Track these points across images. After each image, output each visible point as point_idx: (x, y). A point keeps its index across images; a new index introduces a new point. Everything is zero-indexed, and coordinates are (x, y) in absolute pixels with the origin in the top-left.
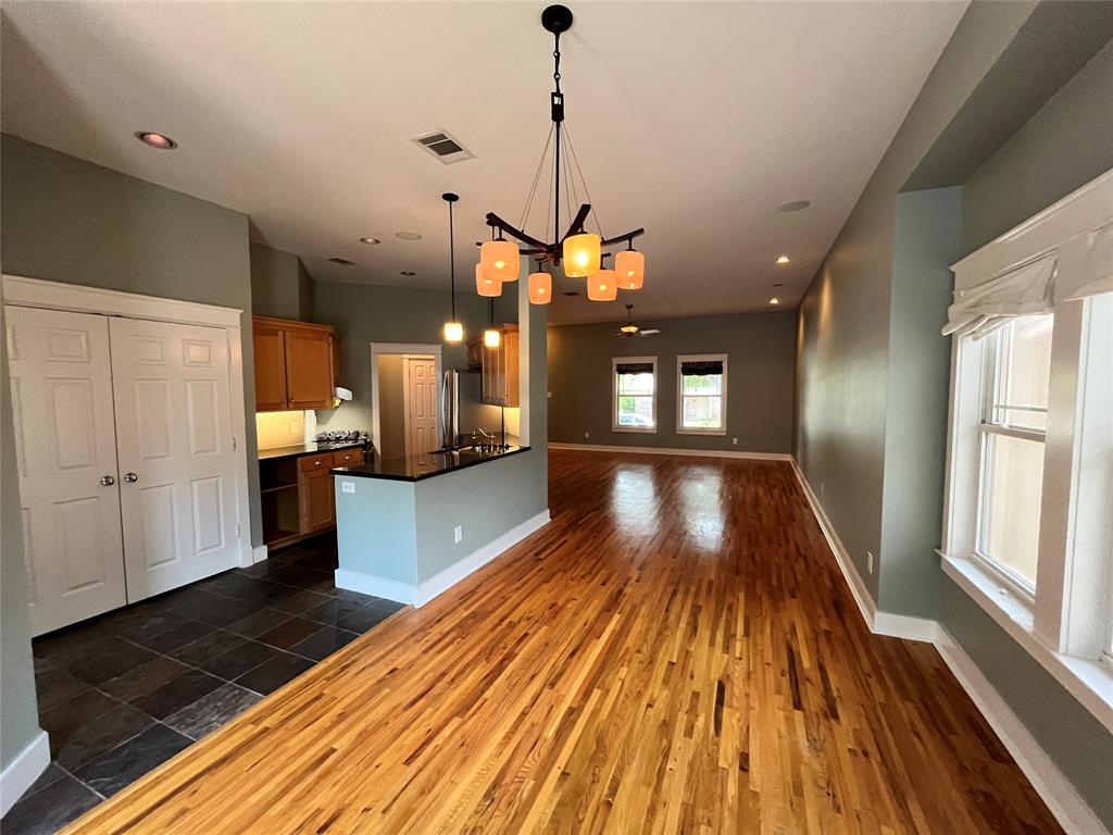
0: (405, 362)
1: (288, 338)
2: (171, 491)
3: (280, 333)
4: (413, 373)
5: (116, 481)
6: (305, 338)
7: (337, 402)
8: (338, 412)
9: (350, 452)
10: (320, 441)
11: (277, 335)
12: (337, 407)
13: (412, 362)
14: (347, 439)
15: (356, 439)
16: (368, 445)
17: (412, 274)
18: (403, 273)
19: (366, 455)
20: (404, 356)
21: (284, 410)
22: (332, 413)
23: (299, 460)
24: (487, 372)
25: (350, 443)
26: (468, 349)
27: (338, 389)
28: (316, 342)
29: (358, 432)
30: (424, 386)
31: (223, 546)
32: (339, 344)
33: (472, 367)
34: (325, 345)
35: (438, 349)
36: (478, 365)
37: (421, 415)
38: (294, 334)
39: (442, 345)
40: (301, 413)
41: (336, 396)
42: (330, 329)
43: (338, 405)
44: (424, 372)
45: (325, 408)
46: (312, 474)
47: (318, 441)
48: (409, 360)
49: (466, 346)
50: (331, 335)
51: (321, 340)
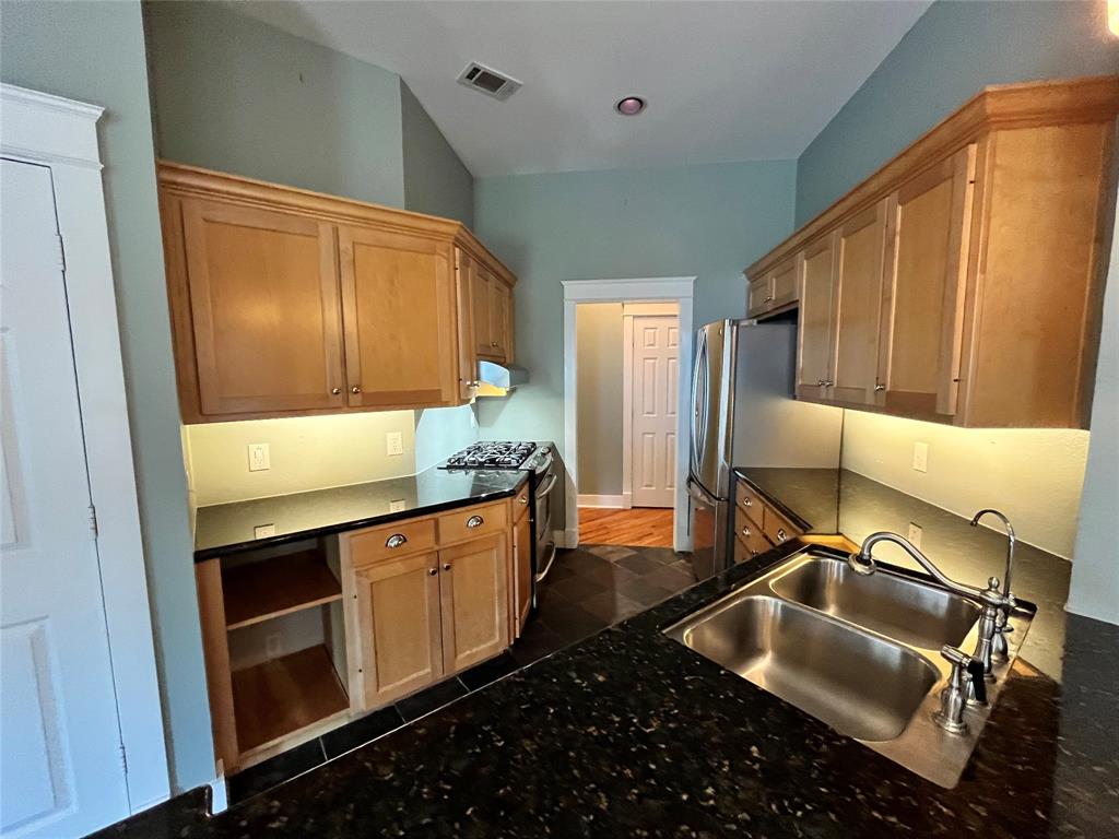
0: (627, 324)
1: (345, 245)
3: (325, 232)
4: (639, 345)
6: (387, 245)
9: (480, 509)
10: (452, 466)
11: (316, 235)
13: (637, 321)
20: (630, 309)
21: (337, 411)
22: (503, 407)
23: (343, 537)
26: (748, 282)
27: (485, 366)
28: (423, 257)
29: (534, 444)
30: (657, 361)
31: (74, 808)
32: (510, 286)
33: (761, 318)
34: (441, 266)
35: (686, 285)
36: (793, 307)
37: (651, 410)
38: (362, 234)
39: (694, 278)
40: (411, 412)
41: (478, 378)
42: (451, 227)
43: (504, 394)
44: (657, 339)
45: (446, 404)
46: (380, 572)
47: (448, 468)
48: (634, 317)
49: (744, 277)
50: (457, 243)
51: (431, 253)
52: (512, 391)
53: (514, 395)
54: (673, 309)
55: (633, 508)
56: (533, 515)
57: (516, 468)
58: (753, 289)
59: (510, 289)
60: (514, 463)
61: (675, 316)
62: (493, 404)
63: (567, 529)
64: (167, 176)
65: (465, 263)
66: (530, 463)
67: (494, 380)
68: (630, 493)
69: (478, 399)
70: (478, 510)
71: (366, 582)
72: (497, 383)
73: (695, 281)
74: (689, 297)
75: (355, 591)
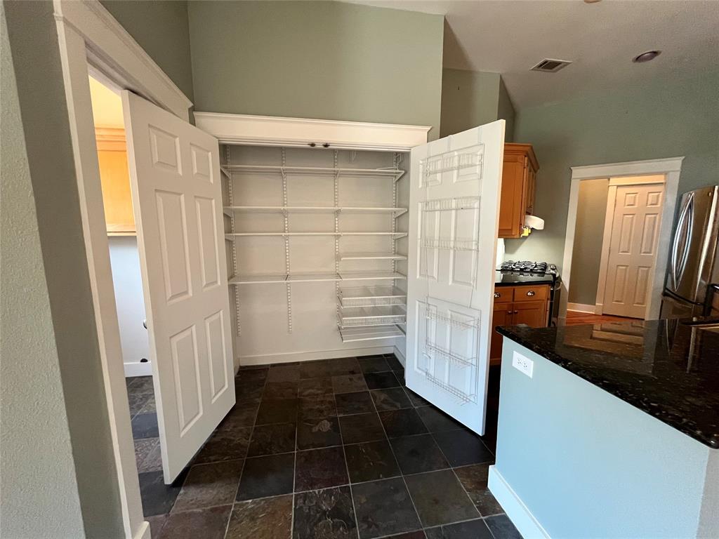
0: (612, 188)
4: (621, 202)
7: (526, 232)
8: (526, 242)
9: (533, 288)
10: (504, 270)
12: (525, 238)
13: (619, 189)
14: (532, 271)
15: (542, 273)
16: (556, 281)
17: (655, 53)
18: (638, 59)
19: (552, 292)
20: (614, 181)
22: (521, 243)
25: (535, 278)
29: (546, 263)
30: (635, 217)
34: (518, 167)
35: (673, 163)
37: (626, 250)
39: (684, 157)
42: (527, 147)
43: (527, 235)
44: (637, 201)
47: (501, 270)
48: (618, 186)
50: (527, 155)
51: (516, 161)
55: (603, 315)
59: (536, 175)
61: (662, 183)
63: (559, 317)
65: (527, 165)
68: (601, 304)
73: (684, 160)
74: (678, 171)
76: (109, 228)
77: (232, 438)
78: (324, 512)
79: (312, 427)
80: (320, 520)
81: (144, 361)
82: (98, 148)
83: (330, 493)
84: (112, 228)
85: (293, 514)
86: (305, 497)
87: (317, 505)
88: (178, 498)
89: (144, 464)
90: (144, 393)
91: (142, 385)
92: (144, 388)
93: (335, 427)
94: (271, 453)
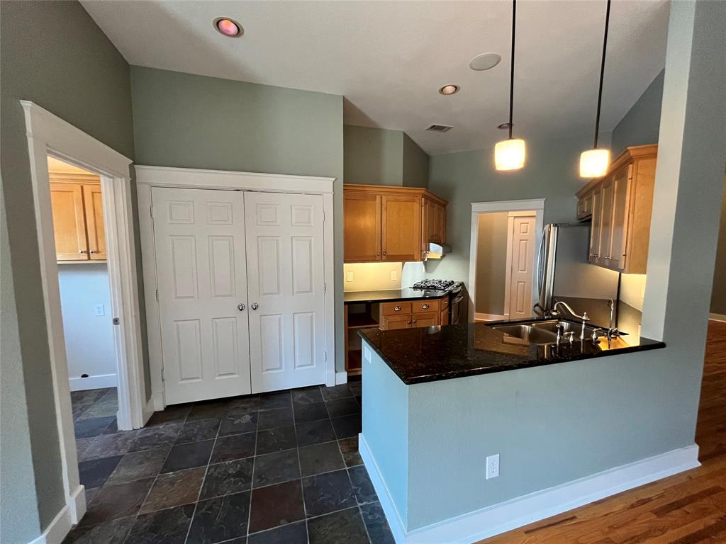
0: (511, 220)
1: (384, 202)
2: (280, 319)
3: (378, 198)
4: (517, 231)
5: (246, 306)
6: (398, 201)
8: (442, 263)
10: (416, 287)
11: (375, 200)
13: (517, 220)
18: (500, 127)
20: (511, 214)
21: (378, 261)
22: (438, 264)
23: (381, 304)
24: (597, 225)
26: (578, 200)
27: (432, 245)
28: (409, 203)
29: (453, 282)
30: (528, 242)
31: (315, 366)
32: (444, 206)
33: (582, 220)
34: (416, 206)
35: (540, 203)
36: (589, 218)
37: (523, 269)
38: (390, 198)
39: (545, 199)
40: (401, 263)
41: (429, 250)
42: (422, 191)
43: (439, 258)
44: (528, 229)
45: (416, 261)
46: (392, 318)
47: (414, 288)
48: (515, 217)
49: (576, 197)
50: (424, 196)
51: (414, 201)
52: (443, 256)
53: (444, 259)
54: (534, 213)
56: (450, 310)
57: (443, 290)
58: (581, 204)
59: (445, 208)
60: (442, 288)
61: (534, 216)
62: (434, 262)
64: (346, 188)
65: (426, 203)
66: (450, 288)
67: (435, 250)
68: (508, 314)
69: (428, 259)
70: (427, 302)
71: (388, 321)
72: (436, 252)
73: (545, 201)
74: (542, 208)
75: (384, 324)
76: (59, 257)
77: (163, 432)
78: (230, 475)
79: (233, 421)
80: (225, 479)
81: (85, 376)
82: (51, 189)
83: (237, 463)
84: (61, 257)
85: (204, 478)
86: (217, 467)
87: (225, 471)
88: (111, 476)
89: (82, 456)
90: (83, 404)
91: (82, 398)
92: (84, 400)
93: (254, 420)
94: (194, 441)
